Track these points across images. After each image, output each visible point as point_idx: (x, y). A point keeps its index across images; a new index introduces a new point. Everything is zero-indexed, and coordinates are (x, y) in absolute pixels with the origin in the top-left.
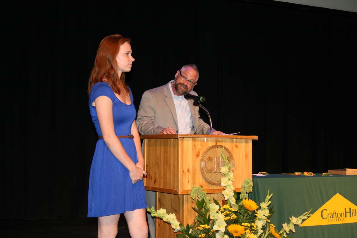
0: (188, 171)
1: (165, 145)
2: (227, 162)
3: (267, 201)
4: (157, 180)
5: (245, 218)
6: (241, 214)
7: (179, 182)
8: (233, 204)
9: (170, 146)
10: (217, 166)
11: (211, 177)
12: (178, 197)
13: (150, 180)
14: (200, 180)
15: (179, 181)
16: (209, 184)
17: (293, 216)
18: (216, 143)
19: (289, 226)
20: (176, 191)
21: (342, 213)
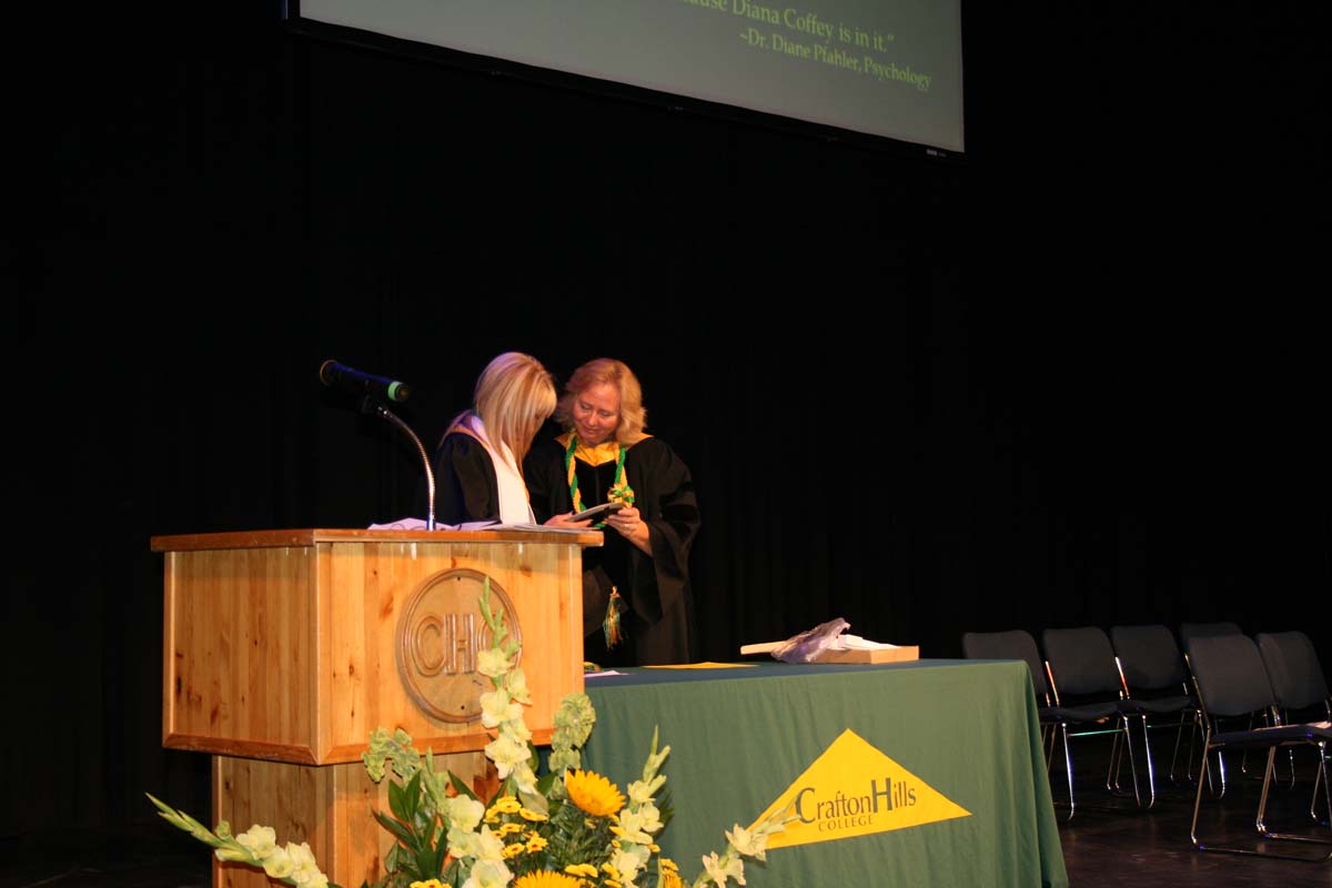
0: (351, 673)
1: (257, 573)
2: (502, 631)
3: (651, 776)
4: (222, 711)
5: (575, 844)
6: (554, 828)
7: (315, 718)
8: (527, 794)
9: (277, 575)
10: (459, 650)
11: (437, 692)
12: (308, 772)
13: (194, 713)
14: (396, 705)
15: (316, 711)
16: (431, 719)
17: (736, 827)
18: (453, 560)
19: (722, 862)
20: (306, 752)
21: (862, 800)
